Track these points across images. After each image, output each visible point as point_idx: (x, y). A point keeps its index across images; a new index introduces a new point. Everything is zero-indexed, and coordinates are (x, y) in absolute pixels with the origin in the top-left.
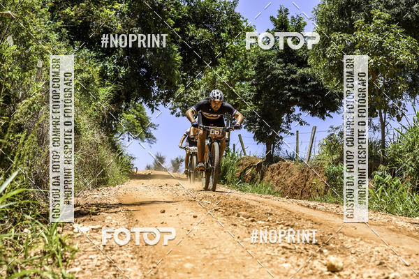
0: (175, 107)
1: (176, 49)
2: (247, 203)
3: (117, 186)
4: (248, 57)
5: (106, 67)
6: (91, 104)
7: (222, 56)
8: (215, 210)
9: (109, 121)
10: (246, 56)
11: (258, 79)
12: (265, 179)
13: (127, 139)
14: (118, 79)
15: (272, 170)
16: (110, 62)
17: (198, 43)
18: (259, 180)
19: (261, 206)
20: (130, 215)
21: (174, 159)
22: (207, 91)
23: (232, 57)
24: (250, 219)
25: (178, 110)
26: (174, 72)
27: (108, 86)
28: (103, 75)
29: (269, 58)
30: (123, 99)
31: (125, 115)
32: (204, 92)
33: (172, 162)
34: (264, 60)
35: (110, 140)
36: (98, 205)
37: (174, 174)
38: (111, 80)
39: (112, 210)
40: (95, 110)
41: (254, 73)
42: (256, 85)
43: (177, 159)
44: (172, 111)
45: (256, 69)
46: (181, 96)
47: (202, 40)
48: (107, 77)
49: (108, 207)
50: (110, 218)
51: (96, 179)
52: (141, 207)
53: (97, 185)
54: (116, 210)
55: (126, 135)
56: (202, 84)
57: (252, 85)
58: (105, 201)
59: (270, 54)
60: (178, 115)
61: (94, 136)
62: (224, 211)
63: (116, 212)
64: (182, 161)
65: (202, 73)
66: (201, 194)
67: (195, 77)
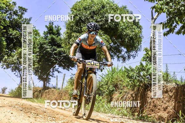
0: (3, 65)
1: (4, 39)
2: (35, 107)
4: (36, 43)
8: (21, 110)
11: (40, 53)
12: (43, 97)
15: (46, 93)
18: (40, 97)
21: (3, 88)
22: (17, 58)
24: (36, 114)
25: (5, 66)
26: (3, 50)
29: (45, 43)
32: (16, 58)
33: (2, 89)
34: (42, 44)
37: (4, 95)
41: (38, 50)
42: (39, 55)
43: (4, 88)
44: (2, 66)
45: (39, 48)
46: (6, 60)
47: (15, 35)
56: (15, 55)
57: (37, 55)
59: (45, 42)
60: (5, 69)
62: (25, 111)
64: (6, 88)
65: (15, 50)
66: (15, 103)
67: (12, 52)
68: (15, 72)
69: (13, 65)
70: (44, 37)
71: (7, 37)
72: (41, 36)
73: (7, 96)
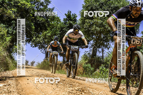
1: (33, 24)
3: (12, 71)
5: (9, 30)
6: (4, 43)
7: (49, 27)
9: (10, 48)
10: (56, 27)
11: (61, 35)
12: (63, 69)
13: (16, 55)
14: (13, 34)
16: (10, 28)
17: (40, 23)
18: (60, 69)
19: (61, 78)
20: (17, 80)
22: (43, 39)
23: (52, 27)
25: (33, 45)
27: (9, 37)
28: (8, 33)
30: (15, 41)
31: (15, 46)
33: (31, 63)
34: (63, 28)
35: (10, 55)
36: (6, 77)
37: (32, 67)
38: (11, 35)
39: (11, 79)
40: (5, 45)
41: (59, 33)
42: (60, 37)
43: (33, 62)
44: (31, 45)
45: (60, 31)
46: (34, 40)
47: (41, 21)
48: (9, 34)
49: (9, 78)
50: (10, 81)
51: (5, 68)
52: (21, 78)
53: (5, 70)
54: (12, 79)
55: (16, 53)
56: (42, 36)
58: (8, 76)
59: (65, 26)
60: (33, 47)
61: (4, 54)
63: (12, 80)
64: (34, 62)
65: (42, 32)
66: (41, 74)
67: (39, 34)
68: (41, 50)
69: (39, 45)
70: (64, 23)
71: (35, 23)
72: (61, 22)
73: (35, 68)
